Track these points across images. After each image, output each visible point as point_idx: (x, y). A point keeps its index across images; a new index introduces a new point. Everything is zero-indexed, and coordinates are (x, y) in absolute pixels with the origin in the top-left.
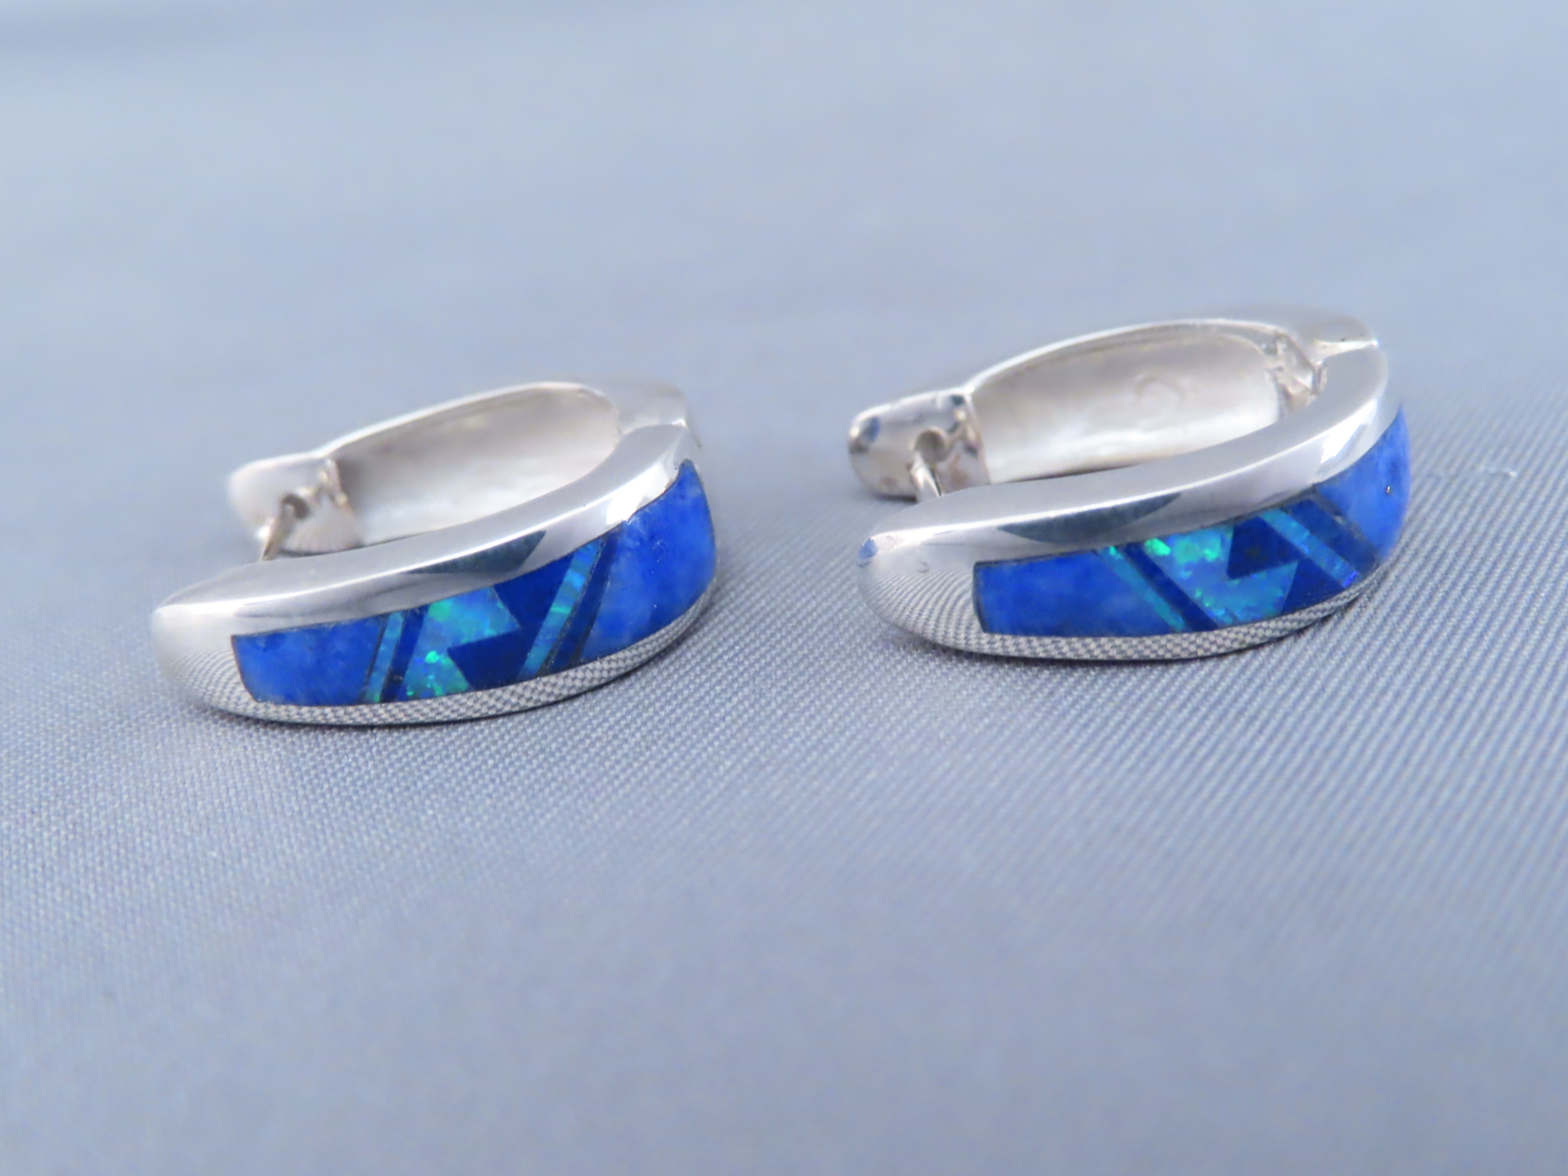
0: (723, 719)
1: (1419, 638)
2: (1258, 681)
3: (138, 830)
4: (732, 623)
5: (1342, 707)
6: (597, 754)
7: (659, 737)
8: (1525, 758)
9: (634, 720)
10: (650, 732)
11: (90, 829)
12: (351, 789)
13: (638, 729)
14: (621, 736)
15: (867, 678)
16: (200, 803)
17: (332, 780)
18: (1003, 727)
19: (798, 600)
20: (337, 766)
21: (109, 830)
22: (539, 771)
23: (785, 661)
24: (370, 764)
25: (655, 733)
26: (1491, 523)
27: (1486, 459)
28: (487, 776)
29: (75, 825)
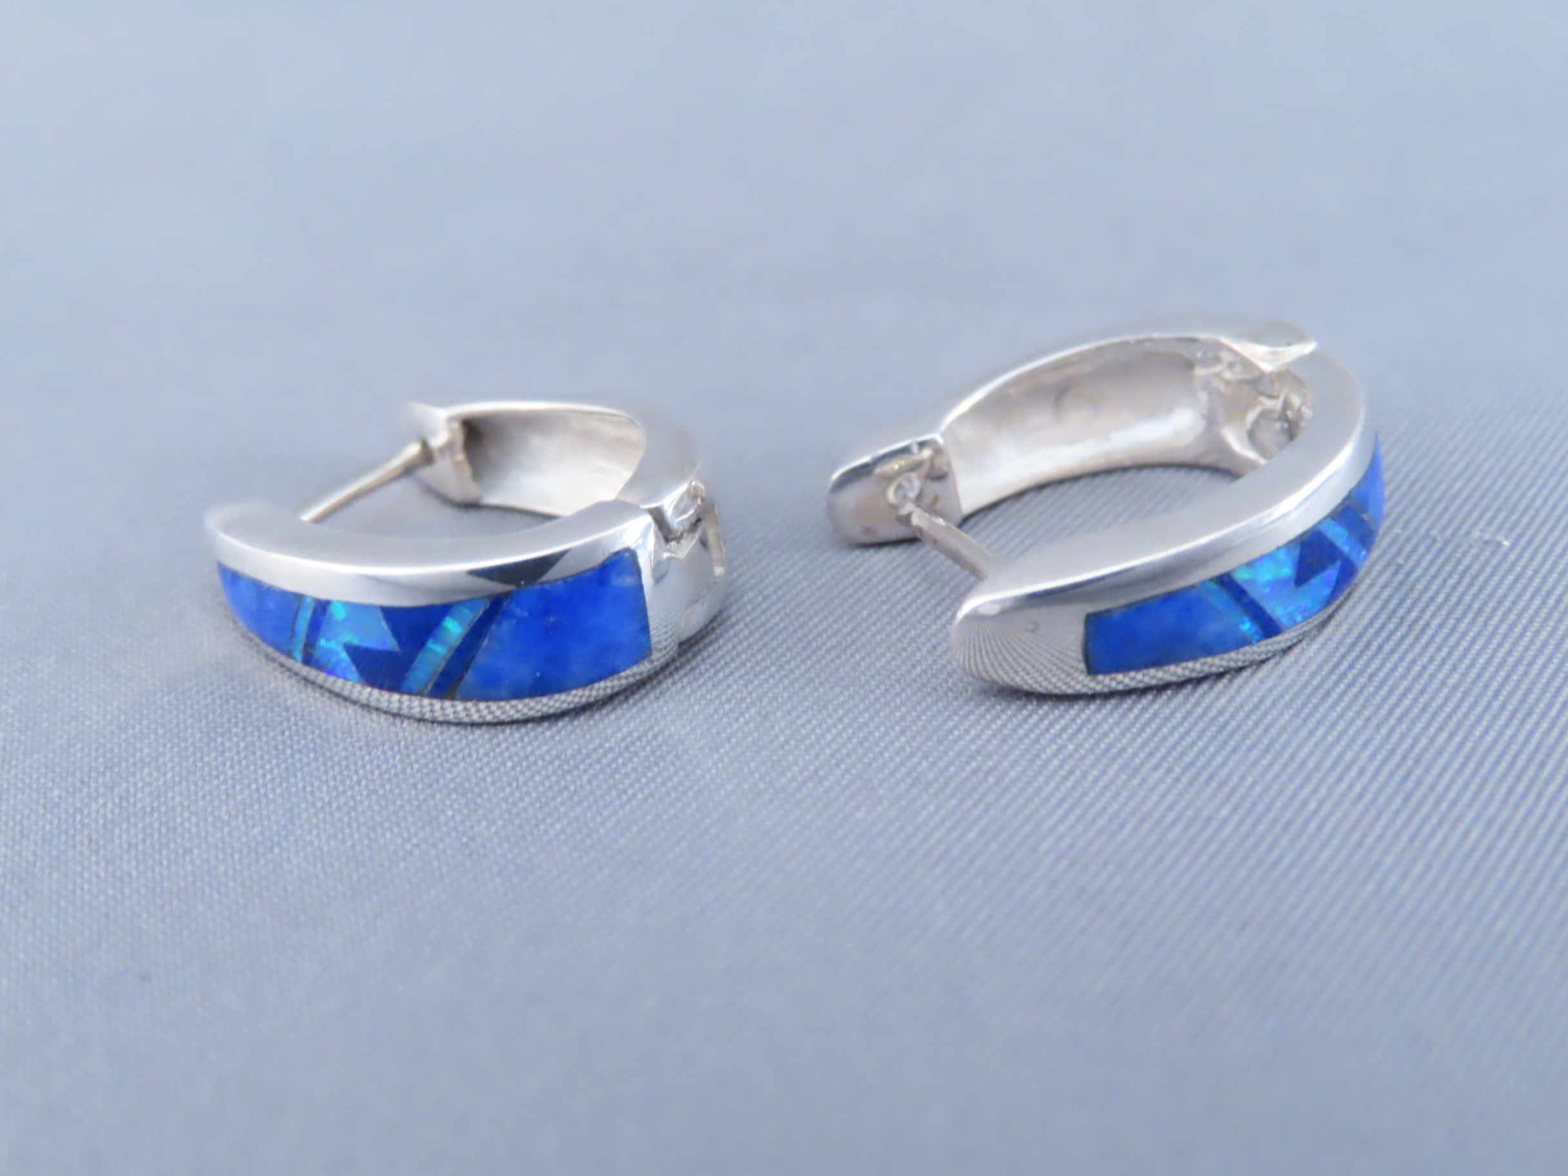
0: (728, 739)
1: (1390, 713)
2: (1232, 743)
3: (179, 809)
4: (746, 638)
5: (1307, 779)
6: (609, 765)
7: (668, 753)
8: (1472, 850)
10: (660, 746)
11: (135, 804)
12: (378, 782)
14: (632, 749)
15: (866, 709)
16: (238, 787)
17: (361, 772)
18: (989, 772)
19: (811, 618)
20: (367, 758)
21: (152, 808)
22: (553, 778)
23: (792, 683)
24: (398, 757)
25: (664, 748)
26: (1477, 595)
27: (1483, 523)
28: (505, 779)
29: (121, 798)
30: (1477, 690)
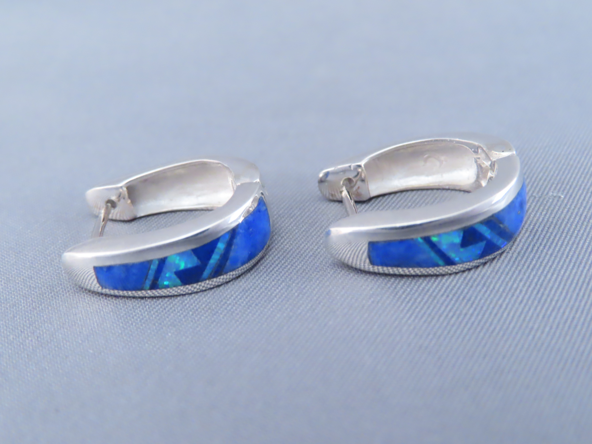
0: (276, 296)
3: (61, 340)
4: (277, 254)
6: (230, 310)
7: (253, 303)
9: (242, 296)
10: (249, 301)
11: (44, 339)
12: (140, 324)
13: (244, 300)
14: (238, 303)
15: (328, 280)
16: (84, 329)
17: (132, 320)
18: (378, 302)
19: (301, 245)
20: (134, 314)
21: (51, 340)
22: (209, 317)
23: (297, 272)
24: (146, 313)
25: (251, 302)
26: (554, 218)
27: (552, 189)
28: (190, 319)
29: (38, 337)
30: (559, 255)
